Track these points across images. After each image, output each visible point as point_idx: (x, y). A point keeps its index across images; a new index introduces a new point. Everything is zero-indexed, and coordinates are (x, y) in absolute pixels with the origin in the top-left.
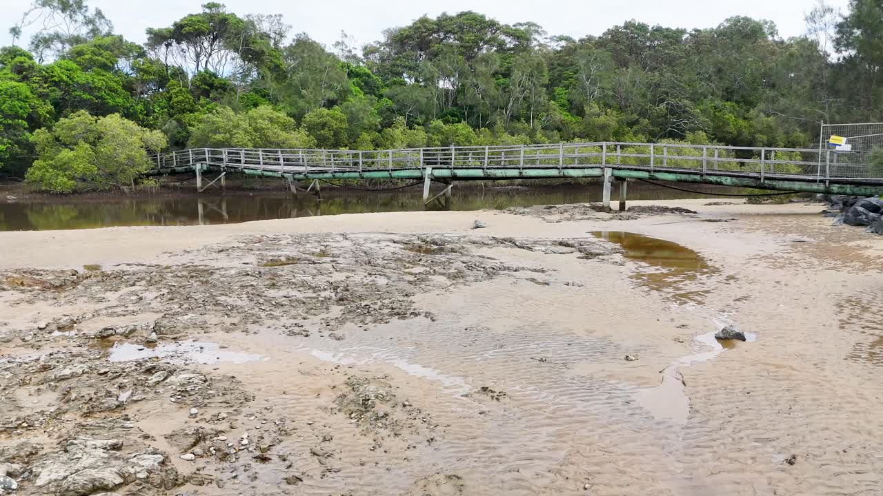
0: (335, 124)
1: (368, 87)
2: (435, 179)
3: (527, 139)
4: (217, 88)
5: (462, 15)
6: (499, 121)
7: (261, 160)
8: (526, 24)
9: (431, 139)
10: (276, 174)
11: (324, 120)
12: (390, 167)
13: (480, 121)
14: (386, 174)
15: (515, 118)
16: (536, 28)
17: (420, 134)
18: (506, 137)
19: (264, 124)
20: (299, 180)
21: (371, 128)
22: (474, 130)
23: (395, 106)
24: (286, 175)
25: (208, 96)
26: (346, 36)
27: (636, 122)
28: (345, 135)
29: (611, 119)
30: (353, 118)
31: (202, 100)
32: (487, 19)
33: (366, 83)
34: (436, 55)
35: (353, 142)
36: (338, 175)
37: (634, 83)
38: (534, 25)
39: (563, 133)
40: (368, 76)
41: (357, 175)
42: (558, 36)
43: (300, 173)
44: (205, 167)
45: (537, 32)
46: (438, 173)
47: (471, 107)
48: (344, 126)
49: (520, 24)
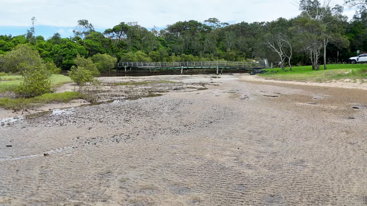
0: (157, 56)
1: (164, 44)
2: (184, 69)
3: (209, 59)
4: (124, 46)
5: (190, 21)
6: (201, 53)
7: (143, 65)
8: (213, 19)
9: (182, 59)
10: (146, 68)
11: (154, 54)
12: (174, 66)
13: (196, 54)
14: (173, 68)
15: (206, 52)
16: (216, 20)
17: (179, 58)
18: (203, 59)
19: (140, 56)
20: (152, 69)
21: (166, 56)
22: (194, 56)
23: (171, 50)
24: (149, 68)
25: (122, 48)
26: (155, 27)
27: (242, 54)
28: (159, 58)
29: (234, 53)
30: (161, 54)
31: (121, 49)
32: (198, 22)
33: (163, 43)
34: (183, 34)
35: (162, 60)
36: (161, 68)
37: (242, 42)
38: (216, 19)
39: (219, 57)
40: (164, 41)
41: (166, 68)
42: (224, 23)
43: (152, 68)
44: (127, 67)
45: (217, 21)
46: (184, 67)
47: (193, 50)
48: (159, 56)
49: (211, 19)
